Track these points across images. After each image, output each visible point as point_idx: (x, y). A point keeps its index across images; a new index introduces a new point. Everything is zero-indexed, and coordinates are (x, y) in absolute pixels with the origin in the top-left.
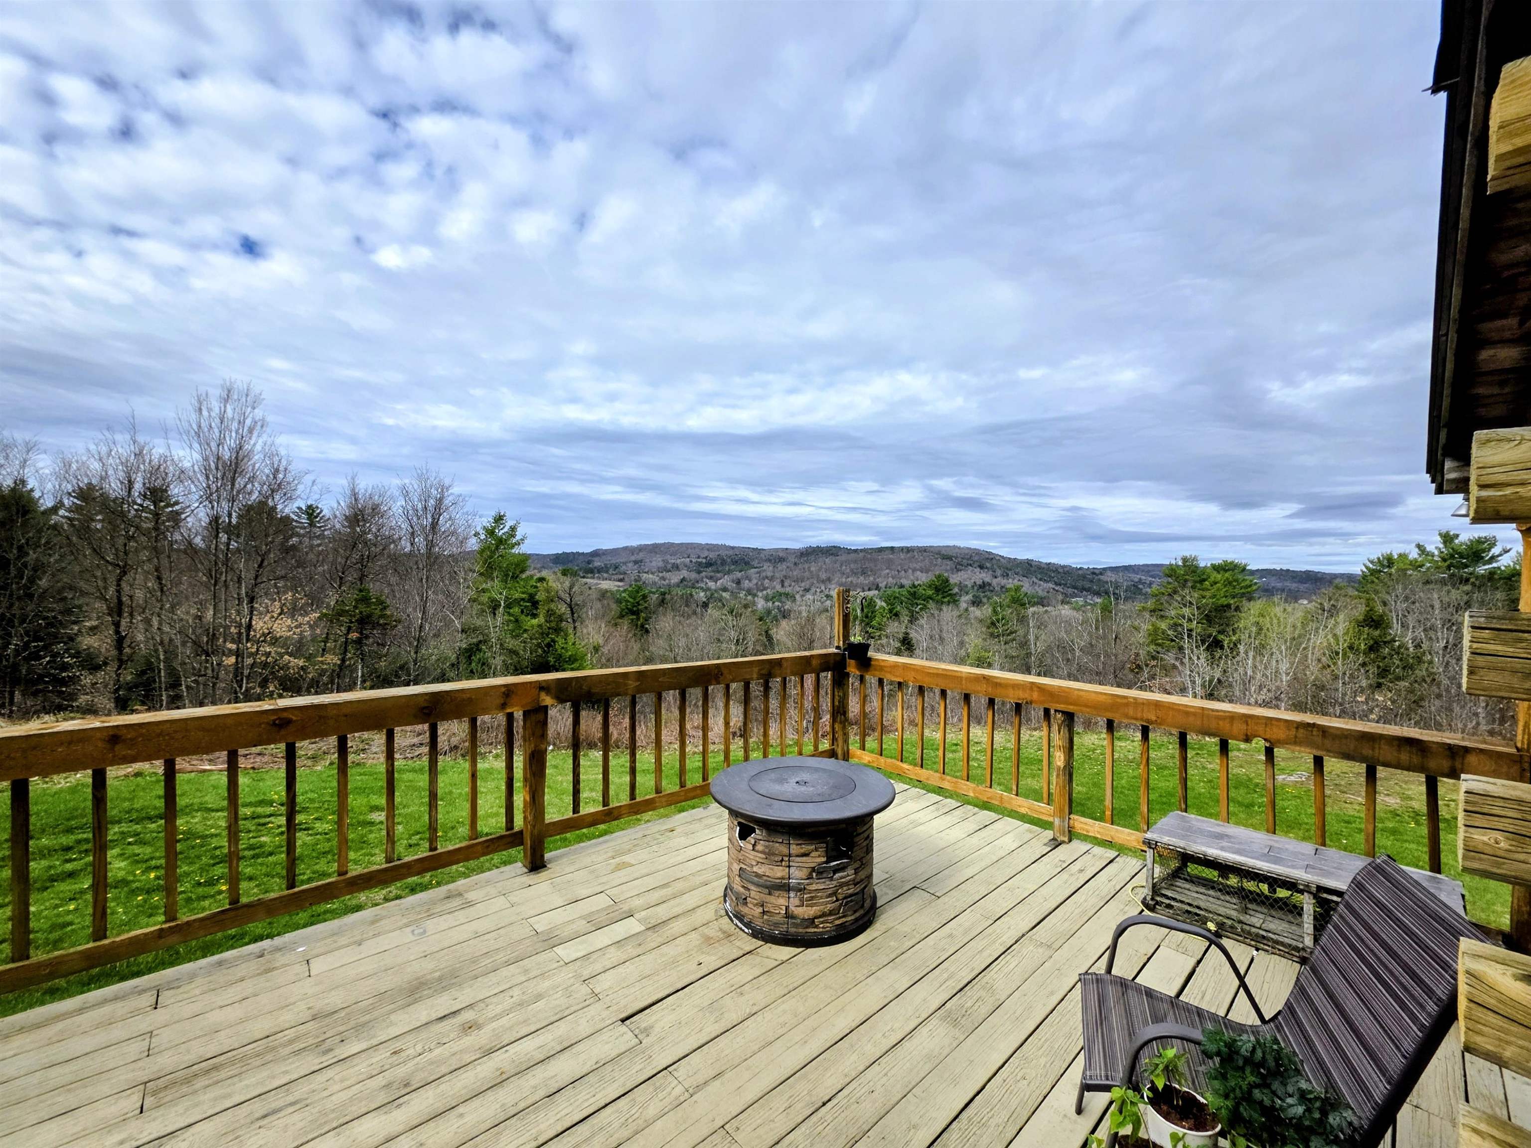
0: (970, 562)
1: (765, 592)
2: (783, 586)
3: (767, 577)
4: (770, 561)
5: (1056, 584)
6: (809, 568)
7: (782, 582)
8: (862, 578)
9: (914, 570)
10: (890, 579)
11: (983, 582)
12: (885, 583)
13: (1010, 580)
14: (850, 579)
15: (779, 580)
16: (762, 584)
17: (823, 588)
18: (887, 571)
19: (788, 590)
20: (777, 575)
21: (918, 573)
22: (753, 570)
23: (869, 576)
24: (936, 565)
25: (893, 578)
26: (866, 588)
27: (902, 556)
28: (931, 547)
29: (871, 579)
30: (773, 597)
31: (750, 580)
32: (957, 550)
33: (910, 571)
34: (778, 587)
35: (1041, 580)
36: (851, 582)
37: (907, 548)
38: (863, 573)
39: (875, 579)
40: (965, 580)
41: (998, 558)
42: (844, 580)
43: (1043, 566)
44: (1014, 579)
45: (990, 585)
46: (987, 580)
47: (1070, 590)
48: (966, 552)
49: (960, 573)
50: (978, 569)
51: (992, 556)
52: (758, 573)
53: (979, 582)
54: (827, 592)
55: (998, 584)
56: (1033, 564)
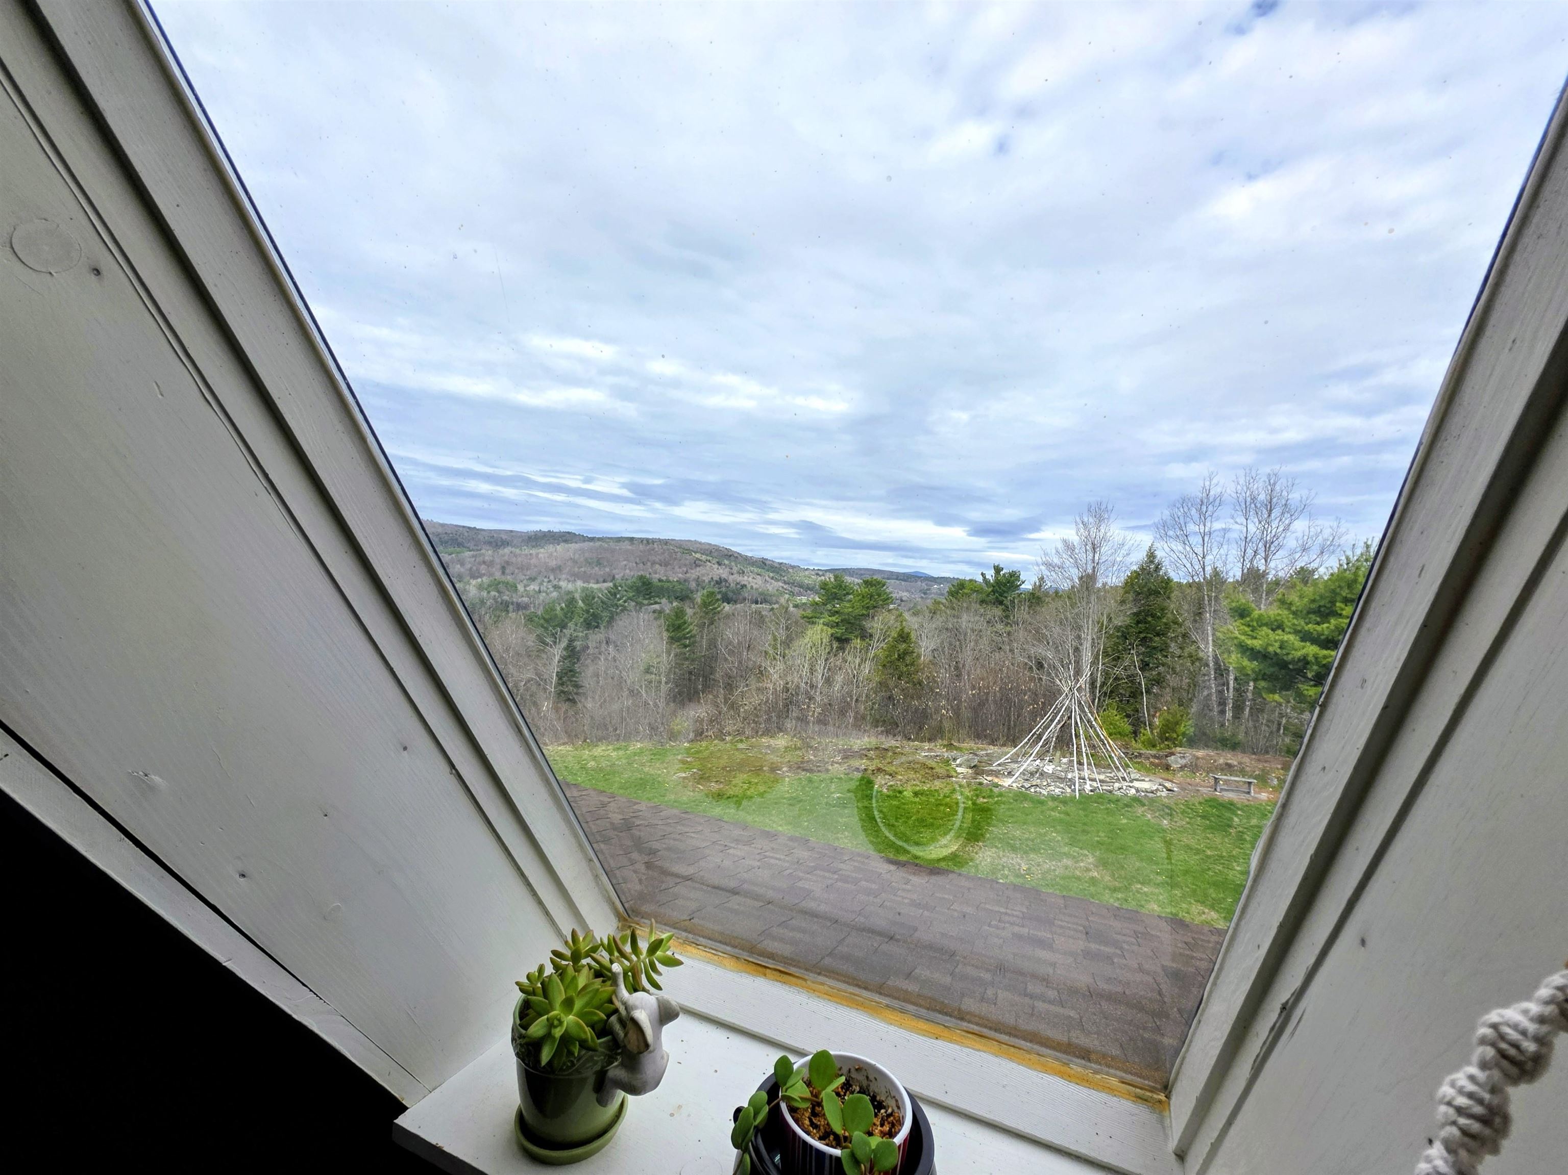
0: (709, 558)
1: (479, 580)
2: (503, 573)
3: (484, 562)
4: (490, 543)
5: (785, 583)
6: (537, 554)
7: (503, 569)
8: (597, 569)
9: (653, 563)
10: (628, 571)
11: (720, 578)
12: (622, 574)
13: (746, 578)
14: (583, 569)
15: (499, 566)
16: (478, 570)
17: (552, 577)
18: (625, 563)
19: (509, 578)
20: (497, 560)
21: (657, 566)
22: (468, 554)
23: (605, 567)
24: (675, 559)
25: (631, 570)
26: (601, 580)
27: (641, 547)
28: (672, 540)
29: (607, 570)
30: (489, 586)
31: (462, 564)
32: (698, 545)
33: (649, 564)
34: (498, 575)
35: (772, 578)
36: (585, 572)
37: (648, 540)
38: (599, 563)
39: (611, 570)
40: (703, 575)
41: (736, 555)
42: (576, 569)
43: (776, 565)
44: (748, 577)
45: (726, 581)
46: (724, 576)
47: (796, 588)
48: (707, 547)
49: (698, 569)
50: (716, 566)
51: (730, 553)
52: (473, 556)
53: (716, 578)
54: (555, 583)
55: (733, 581)
56: (767, 562)
